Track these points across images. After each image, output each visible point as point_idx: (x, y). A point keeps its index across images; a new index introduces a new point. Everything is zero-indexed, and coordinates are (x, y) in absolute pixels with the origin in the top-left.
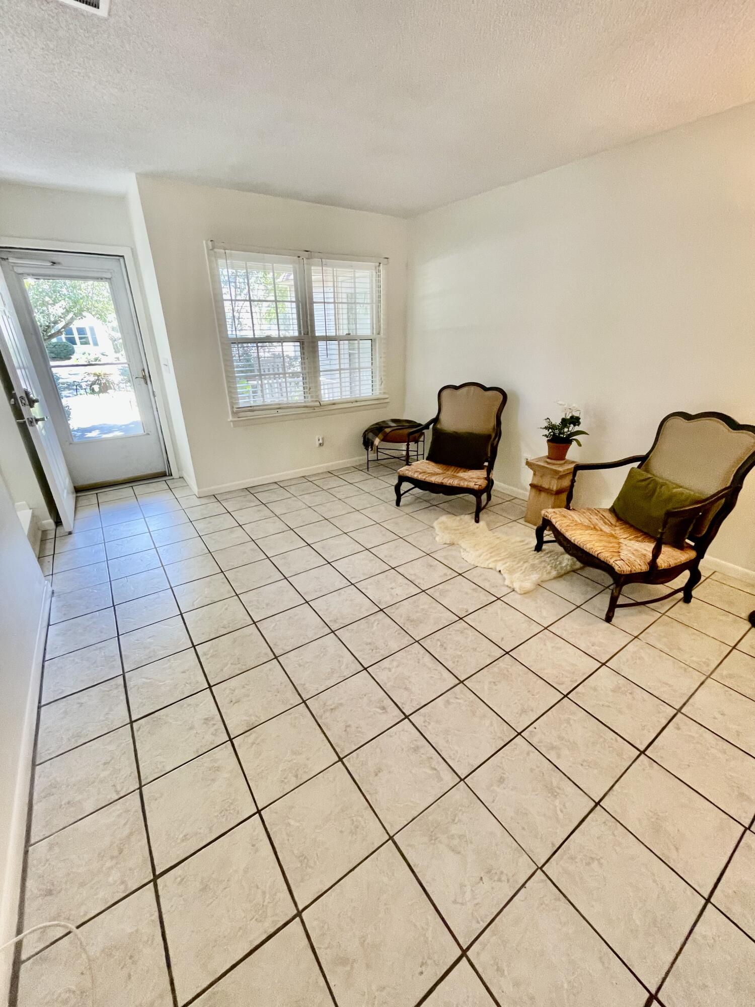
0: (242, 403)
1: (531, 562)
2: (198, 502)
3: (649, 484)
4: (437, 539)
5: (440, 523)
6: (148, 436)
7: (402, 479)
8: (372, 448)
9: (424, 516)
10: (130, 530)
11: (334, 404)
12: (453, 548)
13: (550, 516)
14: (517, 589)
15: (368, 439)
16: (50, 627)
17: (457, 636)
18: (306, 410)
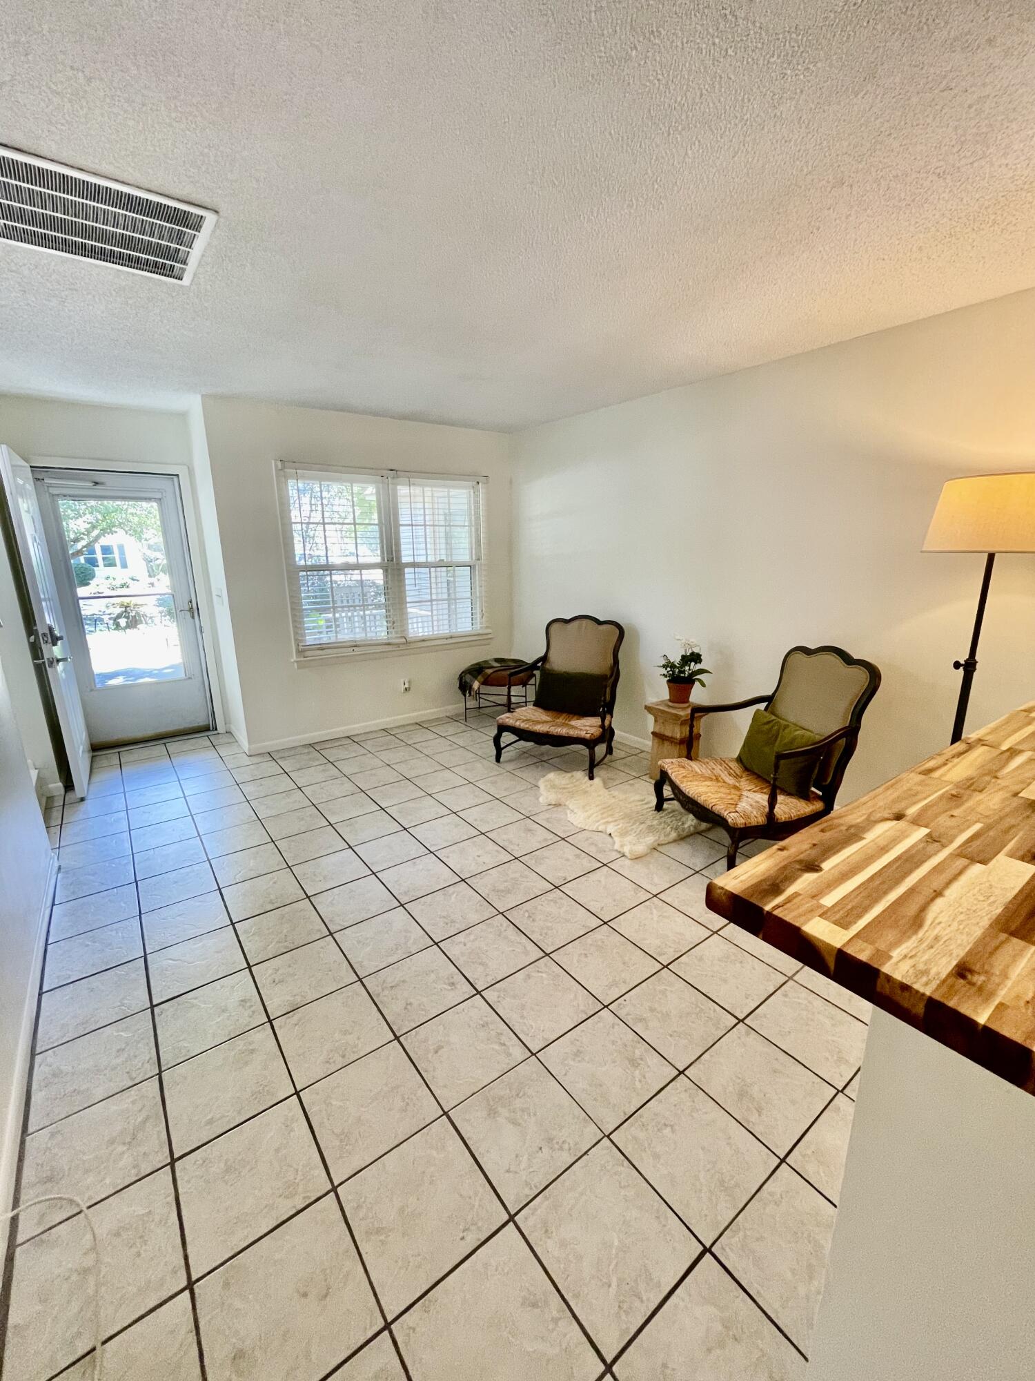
0: (310, 639)
1: (649, 823)
2: (247, 761)
3: (772, 727)
4: (541, 799)
5: (548, 781)
6: (190, 681)
7: (502, 728)
8: (470, 693)
9: (528, 774)
10: (159, 795)
11: (423, 641)
12: (560, 809)
13: (666, 767)
14: (627, 854)
15: (465, 682)
16: (54, 907)
17: (551, 906)
18: (390, 648)
